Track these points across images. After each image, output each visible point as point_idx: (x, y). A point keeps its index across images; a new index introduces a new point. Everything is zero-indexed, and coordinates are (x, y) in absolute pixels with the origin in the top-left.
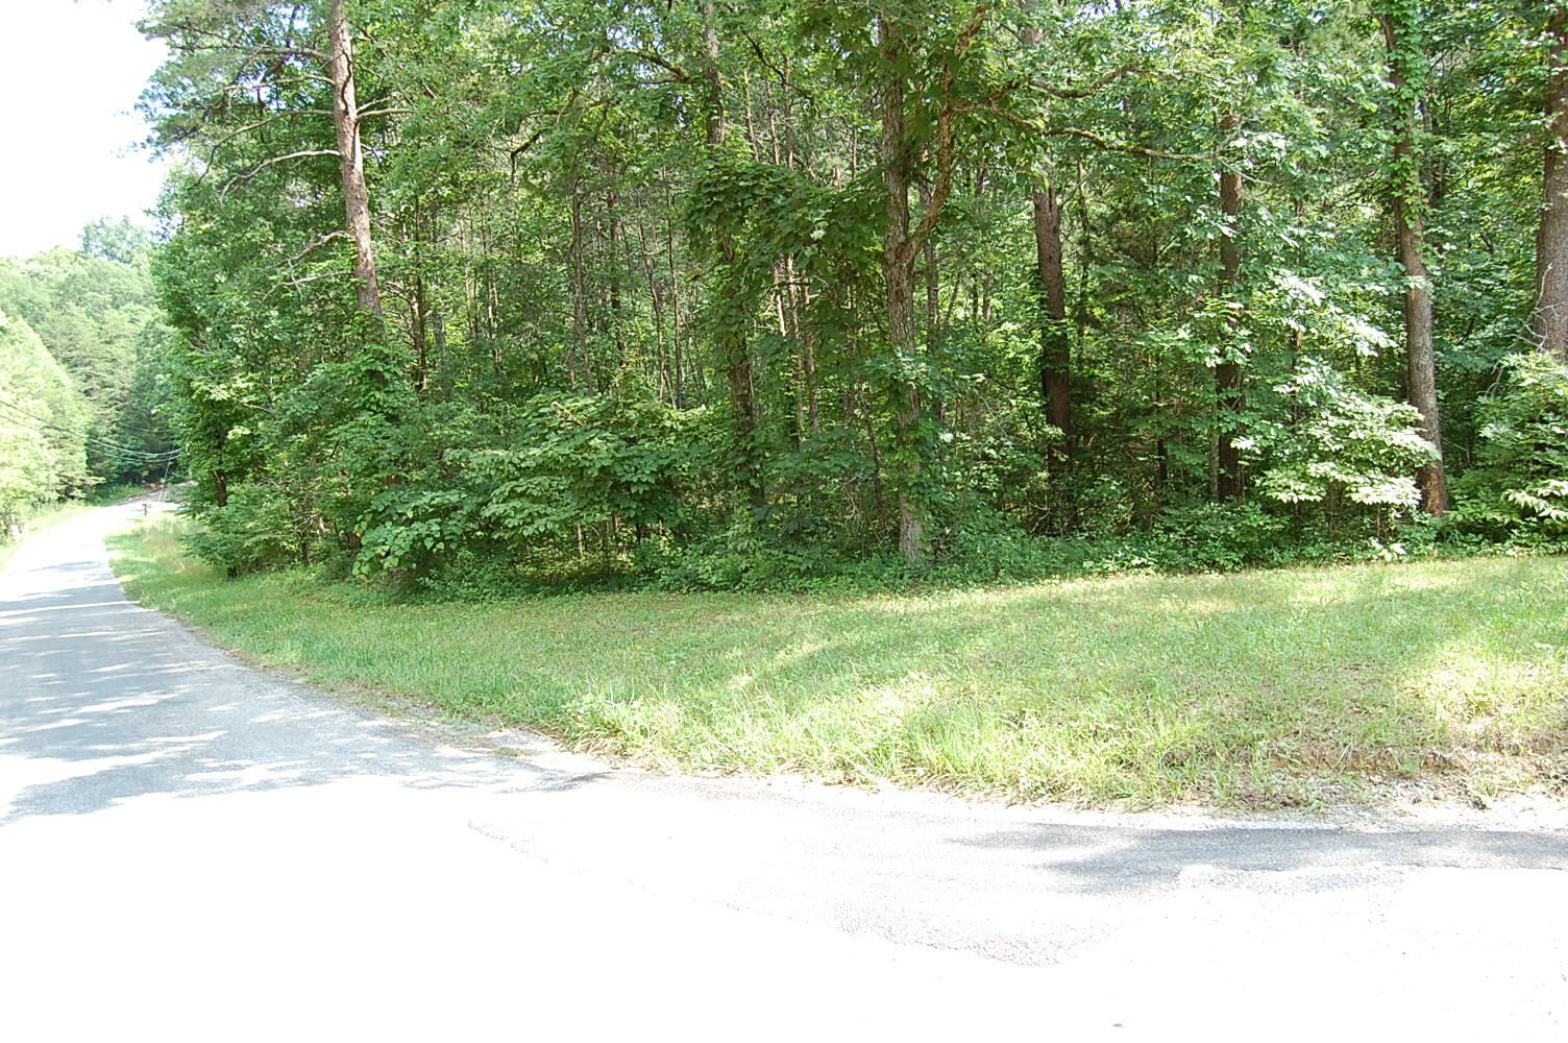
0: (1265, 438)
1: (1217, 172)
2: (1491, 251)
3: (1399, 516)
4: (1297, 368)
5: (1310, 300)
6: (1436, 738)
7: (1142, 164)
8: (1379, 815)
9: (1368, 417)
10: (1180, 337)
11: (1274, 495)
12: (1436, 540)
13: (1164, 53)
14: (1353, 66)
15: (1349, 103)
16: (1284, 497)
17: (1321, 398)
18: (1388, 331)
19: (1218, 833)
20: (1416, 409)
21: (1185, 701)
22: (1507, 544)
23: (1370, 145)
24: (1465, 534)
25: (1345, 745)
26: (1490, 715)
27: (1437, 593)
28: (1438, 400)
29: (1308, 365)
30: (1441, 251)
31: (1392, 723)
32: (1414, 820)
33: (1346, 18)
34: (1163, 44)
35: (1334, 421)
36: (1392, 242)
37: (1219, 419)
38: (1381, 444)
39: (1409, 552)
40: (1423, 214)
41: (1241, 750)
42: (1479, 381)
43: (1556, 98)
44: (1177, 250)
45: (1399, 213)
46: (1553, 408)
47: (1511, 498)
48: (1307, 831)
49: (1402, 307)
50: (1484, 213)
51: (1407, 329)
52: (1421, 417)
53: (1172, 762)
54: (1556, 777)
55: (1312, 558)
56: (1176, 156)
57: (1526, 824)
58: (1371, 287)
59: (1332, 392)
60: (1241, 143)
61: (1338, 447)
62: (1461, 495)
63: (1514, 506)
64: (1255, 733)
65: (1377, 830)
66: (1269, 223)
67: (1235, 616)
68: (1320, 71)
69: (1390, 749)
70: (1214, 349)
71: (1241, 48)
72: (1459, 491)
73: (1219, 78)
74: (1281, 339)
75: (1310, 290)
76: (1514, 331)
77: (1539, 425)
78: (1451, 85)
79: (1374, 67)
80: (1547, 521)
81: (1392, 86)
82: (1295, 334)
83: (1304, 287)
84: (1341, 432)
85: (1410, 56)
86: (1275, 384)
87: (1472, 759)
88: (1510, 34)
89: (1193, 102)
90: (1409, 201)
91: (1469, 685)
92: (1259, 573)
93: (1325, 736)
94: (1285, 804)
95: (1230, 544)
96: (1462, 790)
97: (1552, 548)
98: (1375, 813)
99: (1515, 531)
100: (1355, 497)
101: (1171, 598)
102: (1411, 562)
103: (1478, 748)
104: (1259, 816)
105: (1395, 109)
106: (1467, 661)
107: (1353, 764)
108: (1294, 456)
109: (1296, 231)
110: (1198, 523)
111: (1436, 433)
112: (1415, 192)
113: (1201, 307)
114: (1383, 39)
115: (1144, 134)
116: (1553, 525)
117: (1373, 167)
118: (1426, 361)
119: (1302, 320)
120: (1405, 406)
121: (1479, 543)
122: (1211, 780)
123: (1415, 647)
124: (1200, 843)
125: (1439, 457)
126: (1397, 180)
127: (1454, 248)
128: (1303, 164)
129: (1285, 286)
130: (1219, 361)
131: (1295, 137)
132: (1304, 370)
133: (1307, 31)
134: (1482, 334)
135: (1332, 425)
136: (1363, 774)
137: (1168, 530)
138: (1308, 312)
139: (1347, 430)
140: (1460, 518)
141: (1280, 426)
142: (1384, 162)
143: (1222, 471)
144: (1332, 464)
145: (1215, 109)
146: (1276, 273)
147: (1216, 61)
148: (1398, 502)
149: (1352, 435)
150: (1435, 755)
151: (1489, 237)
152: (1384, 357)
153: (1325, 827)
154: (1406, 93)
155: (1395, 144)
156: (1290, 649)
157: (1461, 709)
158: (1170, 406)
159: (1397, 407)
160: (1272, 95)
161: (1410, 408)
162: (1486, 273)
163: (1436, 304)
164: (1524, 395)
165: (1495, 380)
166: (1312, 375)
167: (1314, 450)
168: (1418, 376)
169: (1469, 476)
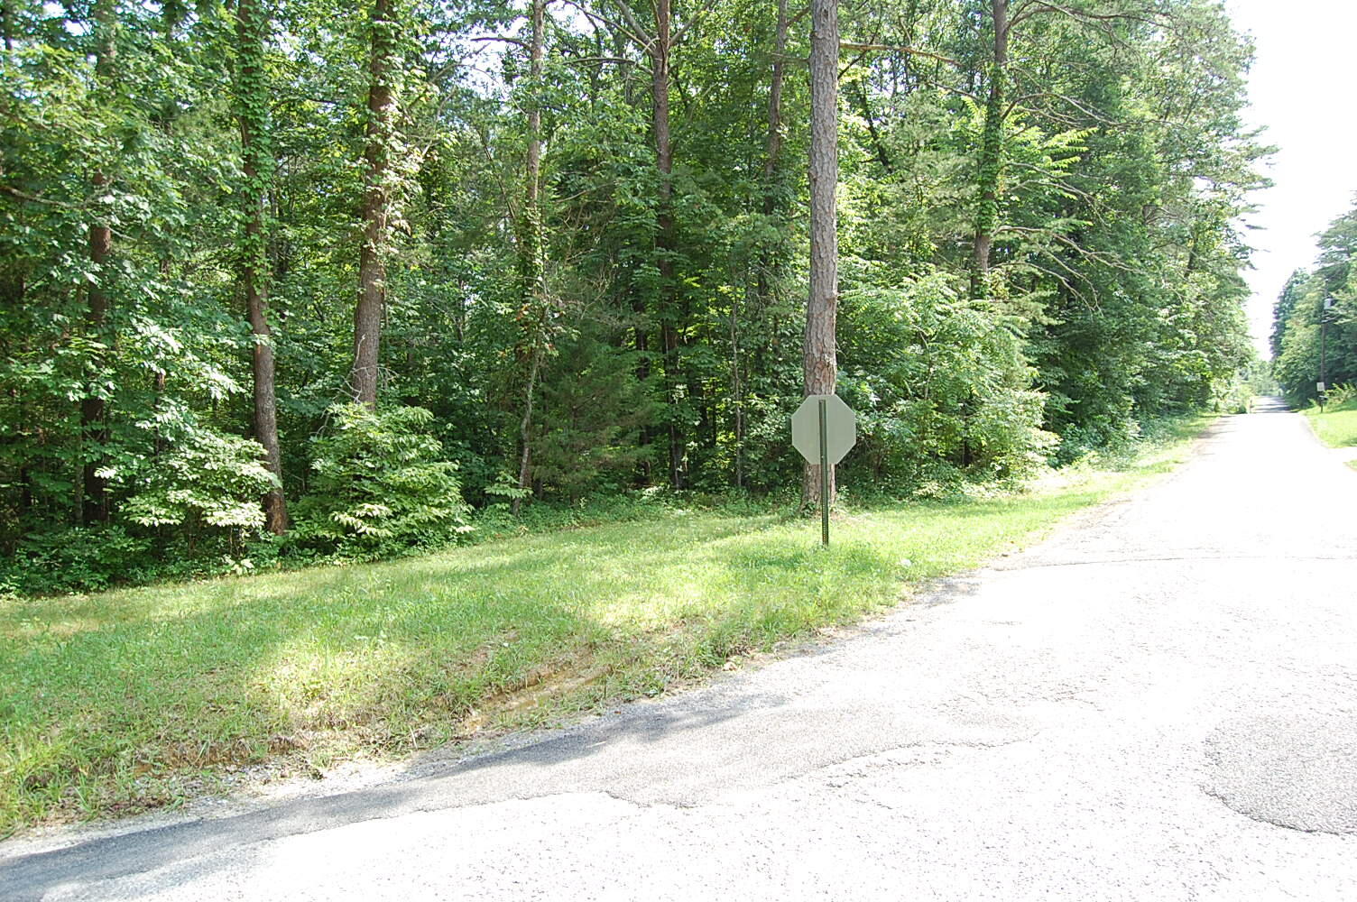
0: (128, 468)
1: (84, 222)
2: (322, 320)
3: (248, 535)
4: (158, 406)
5: (169, 349)
6: (281, 724)
7: (9, 203)
8: (235, 800)
9: (221, 451)
10: (43, 371)
11: (136, 519)
12: (279, 555)
13: (36, 102)
14: (213, 152)
15: (210, 183)
16: (146, 521)
17: (180, 435)
18: (238, 378)
19: (85, 847)
20: (261, 445)
21: (47, 722)
22: (334, 556)
23: (225, 222)
24: (302, 549)
25: (203, 742)
26: (323, 699)
27: (280, 600)
28: (279, 438)
29: (169, 405)
30: (283, 316)
31: (243, 717)
32: (265, 799)
33: (210, 112)
34: (35, 94)
35: (191, 454)
36: (242, 303)
37: (84, 450)
38: (232, 474)
39: (257, 566)
40: (268, 284)
41: (104, 763)
42: (312, 423)
43: (369, 209)
44: (45, 288)
45: (248, 282)
46: (367, 448)
47: (336, 519)
48: (170, 828)
49: (250, 359)
50: (317, 290)
51: (255, 378)
52: (266, 452)
53: (33, 785)
54: (375, 742)
55: (173, 575)
56: (43, 201)
57: (354, 785)
58: (224, 340)
59: (189, 429)
60: (109, 200)
61: (195, 476)
62: (298, 517)
63: (339, 525)
64: (118, 744)
65: (234, 814)
66: (133, 276)
67: (99, 634)
68: (184, 150)
69: (243, 740)
70: (77, 384)
71: (114, 117)
72: (296, 513)
73: (90, 137)
74: (146, 379)
75: (171, 340)
76: (338, 385)
77: (356, 461)
78: (295, 185)
79: (230, 156)
80: (363, 537)
81: (245, 175)
82: (158, 376)
83: (165, 336)
84: (197, 464)
85: (260, 154)
86: (138, 420)
87: (311, 738)
88: (337, 154)
89: (64, 155)
90: (257, 272)
91: (305, 676)
92: (124, 591)
93: (184, 737)
94: (150, 806)
95: (94, 566)
96: (304, 765)
97: (368, 557)
98: (232, 799)
99: (340, 545)
100: (210, 520)
101: (32, 622)
102: (259, 574)
103: (314, 728)
104: (124, 822)
105: (247, 195)
106: (305, 656)
107: (212, 758)
108: (155, 483)
109: (158, 286)
110: (63, 547)
111: (278, 465)
112: (262, 266)
113: (65, 345)
114: (239, 135)
115: (13, 174)
116: (368, 539)
117: (228, 240)
118: (269, 406)
119: (163, 364)
120: (253, 442)
121: (313, 556)
122: (76, 796)
123: (261, 649)
124: (64, 862)
125: (279, 484)
126: (248, 254)
127: (292, 314)
128: (166, 227)
129: (147, 333)
130: (83, 396)
131: (157, 203)
132: (164, 408)
133: (176, 115)
134: (313, 386)
135: (190, 457)
136: (220, 765)
137: (31, 555)
138: (169, 357)
139: (203, 461)
140: (297, 536)
141: (142, 457)
142: (238, 237)
143: (88, 498)
144: (189, 492)
145: (85, 165)
146: (139, 321)
147: (88, 122)
148: (247, 524)
149: (207, 466)
150: (280, 739)
151: (320, 308)
152: (234, 400)
153: (188, 820)
154: (257, 184)
155: (247, 224)
156: (152, 662)
157: (300, 697)
158: (35, 435)
159: (245, 442)
160: (140, 163)
161: (256, 444)
162: (317, 338)
163: (278, 359)
164: (345, 436)
165: (324, 424)
166: (171, 414)
167: (174, 479)
168: (263, 418)
169: (304, 501)
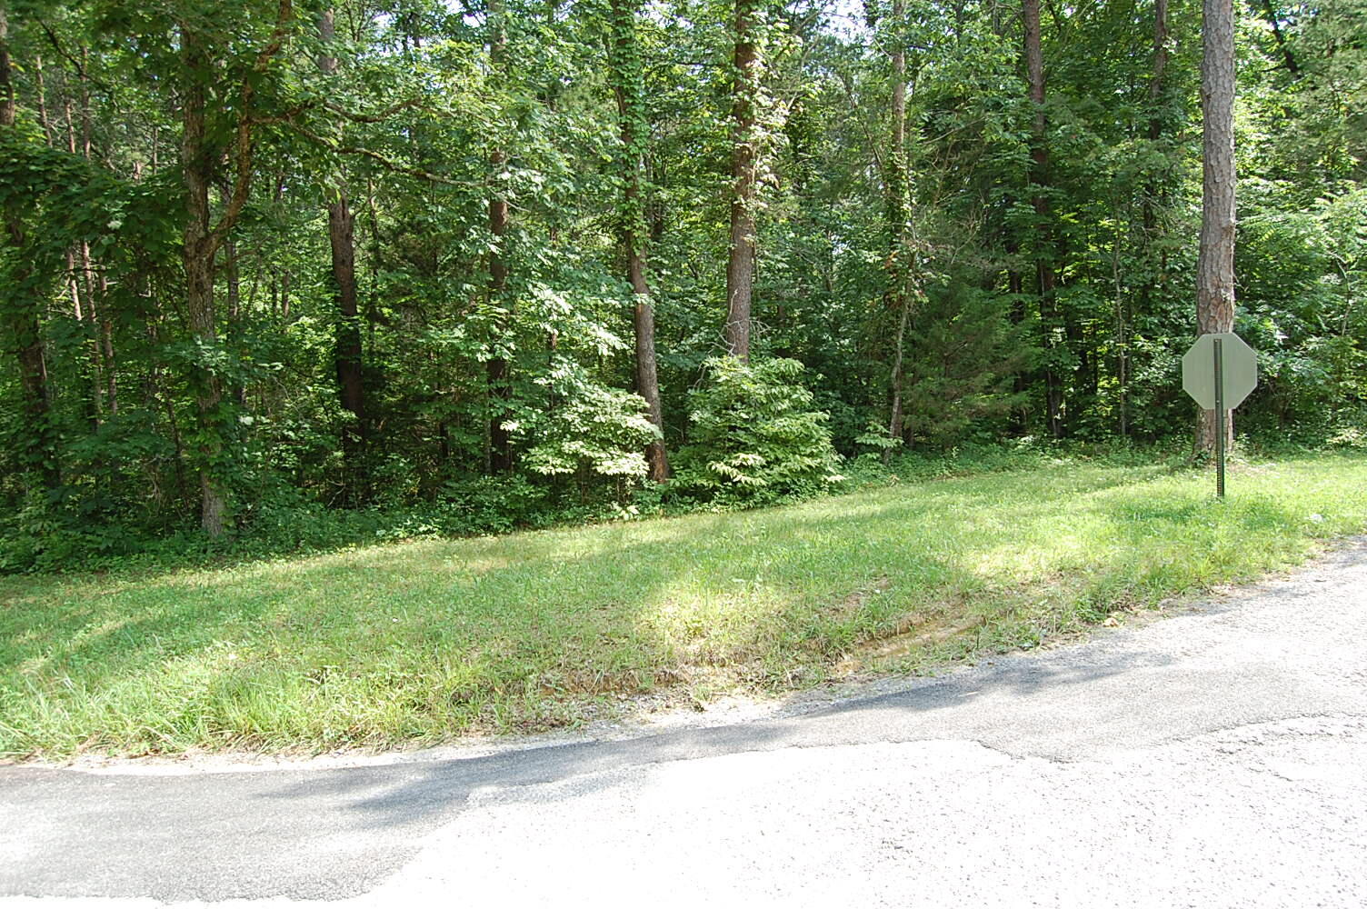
0: (528, 421)
1: (486, 198)
2: (696, 278)
3: (633, 483)
4: (553, 364)
5: (561, 310)
6: (666, 659)
7: (424, 186)
8: (626, 726)
9: (608, 405)
10: (456, 335)
11: (536, 468)
12: (661, 502)
13: (443, 94)
14: (594, 124)
15: (592, 153)
16: (544, 470)
17: (572, 389)
18: (622, 336)
19: (501, 757)
20: (644, 399)
21: (468, 647)
22: (712, 503)
23: (606, 188)
24: (682, 497)
25: (598, 671)
26: (703, 637)
27: (663, 544)
28: (660, 392)
29: (561, 362)
30: (660, 275)
31: (632, 651)
32: (653, 726)
33: (589, 84)
34: (442, 86)
35: (582, 408)
36: (624, 265)
37: (491, 406)
38: (618, 427)
39: (642, 512)
40: (646, 245)
41: (515, 685)
42: (689, 377)
43: (738, 166)
44: (454, 261)
45: (629, 244)
46: (741, 399)
47: (713, 468)
48: (571, 746)
49: (632, 317)
50: (691, 248)
51: (636, 335)
52: (648, 405)
53: (458, 700)
54: (751, 680)
55: (568, 520)
56: (452, 182)
57: (732, 719)
58: (609, 301)
59: (580, 384)
60: (506, 176)
61: (585, 429)
62: (678, 466)
63: (715, 473)
64: (526, 668)
65: (625, 738)
66: (528, 245)
67: (507, 571)
68: (568, 124)
69: (632, 672)
70: (484, 347)
71: (506, 99)
72: (676, 463)
73: (488, 120)
74: (541, 340)
75: (562, 302)
76: (712, 340)
77: (731, 412)
78: (666, 149)
79: (609, 126)
80: (739, 485)
81: (623, 143)
82: (551, 336)
83: (557, 299)
84: (587, 417)
85: (636, 121)
86: (536, 377)
87: (693, 673)
88: (707, 114)
89: (467, 138)
90: (636, 234)
91: (687, 614)
92: (527, 534)
93: (582, 666)
94: (553, 725)
95: (502, 511)
96: (686, 698)
97: (743, 505)
98: (623, 724)
99: (717, 493)
100: (599, 469)
101: (453, 559)
102: (643, 520)
103: (696, 664)
104: (532, 738)
105: (625, 162)
106: (686, 596)
107: (605, 687)
108: (551, 436)
109: (550, 253)
110: (476, 494)
111: (659, 418)
112: (641, 228)
113: (473, 312)
114: (616, 105)
115: (427, 160)
116: (743, 488)
117: (610, 206)
118: (650, 361)
119: (556, 325)
120: (636, 396)
121: (691, 504)
122: (492, 712)
123: (647, 588)
124: (486, 768)
125: (661, 436)
126: (627, 217)
127: (669, 273)
128: (555, 197)
129: (542, 297)
130: (489, 356)
131: (548, 174)
132: (558, 366)
133: (559, 91)
134: (690, 341)
135: (581, 411)
136: (613, 693)
137: (450, 500)
138: (561, 318)
139: (592, 415)
140: (678, 484)
141: (540, 411)
142: (618, 201)
143: (494, 449)
144: (581, 443)
145: (485, 145)
146: (535, 286)
147: (486, 106)
148: (632, 473)
149: (596, 419)
150: (665, 673)
151: (694, 266)
152: (619, 356)
153: (585, 740)
154: (634, 150)
155: (625, 189)
156: (552, 596)
157: (683, 634)
158: (450, 394)
159: (630, 396)
160: (531, 139)
161: (639, 397)
162: (693, 294)
163: (657, 316)
164: (720, 389)
165: (699, 377)
166: (563, 371)
167: (567, 431)
168: (645, 372)
169: (684, 451)
